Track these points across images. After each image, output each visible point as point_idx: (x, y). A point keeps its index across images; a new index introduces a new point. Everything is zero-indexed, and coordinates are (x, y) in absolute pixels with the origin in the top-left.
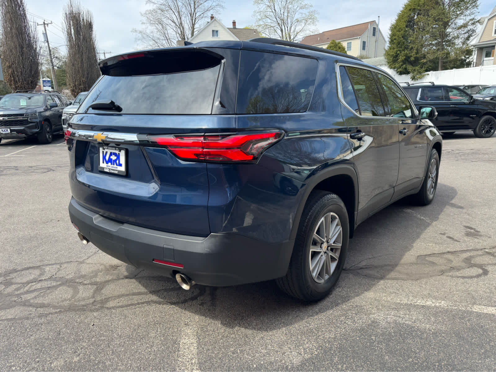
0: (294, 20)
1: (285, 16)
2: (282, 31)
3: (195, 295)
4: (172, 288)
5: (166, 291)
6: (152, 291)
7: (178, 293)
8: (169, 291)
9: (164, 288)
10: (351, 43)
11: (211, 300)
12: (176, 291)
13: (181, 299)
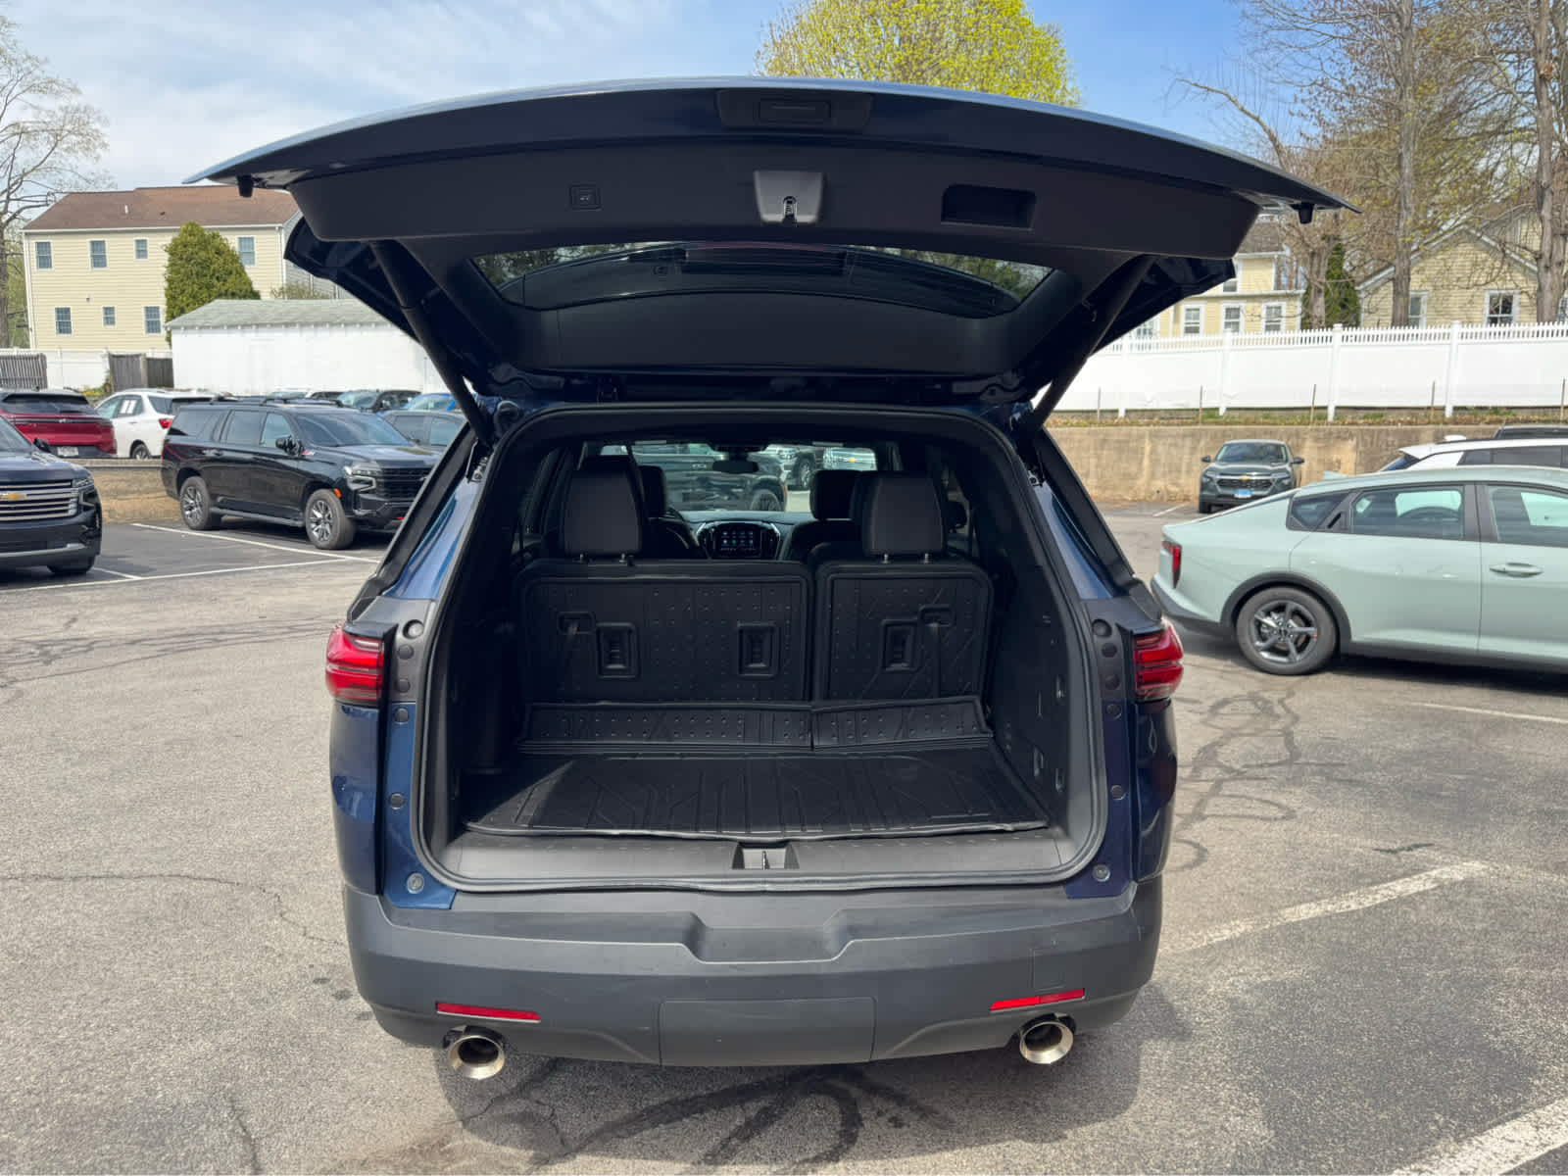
3: (842, 1112)
4: (748, 1123)
5: (747, 1139)
6: (707, 1155)
7: (790, 1127)
8: (759, 1134)
9: (724, 1133)
10: (252, 239)
11: (899, 1105)
12: (772, 1123)
13: (829, 1137)
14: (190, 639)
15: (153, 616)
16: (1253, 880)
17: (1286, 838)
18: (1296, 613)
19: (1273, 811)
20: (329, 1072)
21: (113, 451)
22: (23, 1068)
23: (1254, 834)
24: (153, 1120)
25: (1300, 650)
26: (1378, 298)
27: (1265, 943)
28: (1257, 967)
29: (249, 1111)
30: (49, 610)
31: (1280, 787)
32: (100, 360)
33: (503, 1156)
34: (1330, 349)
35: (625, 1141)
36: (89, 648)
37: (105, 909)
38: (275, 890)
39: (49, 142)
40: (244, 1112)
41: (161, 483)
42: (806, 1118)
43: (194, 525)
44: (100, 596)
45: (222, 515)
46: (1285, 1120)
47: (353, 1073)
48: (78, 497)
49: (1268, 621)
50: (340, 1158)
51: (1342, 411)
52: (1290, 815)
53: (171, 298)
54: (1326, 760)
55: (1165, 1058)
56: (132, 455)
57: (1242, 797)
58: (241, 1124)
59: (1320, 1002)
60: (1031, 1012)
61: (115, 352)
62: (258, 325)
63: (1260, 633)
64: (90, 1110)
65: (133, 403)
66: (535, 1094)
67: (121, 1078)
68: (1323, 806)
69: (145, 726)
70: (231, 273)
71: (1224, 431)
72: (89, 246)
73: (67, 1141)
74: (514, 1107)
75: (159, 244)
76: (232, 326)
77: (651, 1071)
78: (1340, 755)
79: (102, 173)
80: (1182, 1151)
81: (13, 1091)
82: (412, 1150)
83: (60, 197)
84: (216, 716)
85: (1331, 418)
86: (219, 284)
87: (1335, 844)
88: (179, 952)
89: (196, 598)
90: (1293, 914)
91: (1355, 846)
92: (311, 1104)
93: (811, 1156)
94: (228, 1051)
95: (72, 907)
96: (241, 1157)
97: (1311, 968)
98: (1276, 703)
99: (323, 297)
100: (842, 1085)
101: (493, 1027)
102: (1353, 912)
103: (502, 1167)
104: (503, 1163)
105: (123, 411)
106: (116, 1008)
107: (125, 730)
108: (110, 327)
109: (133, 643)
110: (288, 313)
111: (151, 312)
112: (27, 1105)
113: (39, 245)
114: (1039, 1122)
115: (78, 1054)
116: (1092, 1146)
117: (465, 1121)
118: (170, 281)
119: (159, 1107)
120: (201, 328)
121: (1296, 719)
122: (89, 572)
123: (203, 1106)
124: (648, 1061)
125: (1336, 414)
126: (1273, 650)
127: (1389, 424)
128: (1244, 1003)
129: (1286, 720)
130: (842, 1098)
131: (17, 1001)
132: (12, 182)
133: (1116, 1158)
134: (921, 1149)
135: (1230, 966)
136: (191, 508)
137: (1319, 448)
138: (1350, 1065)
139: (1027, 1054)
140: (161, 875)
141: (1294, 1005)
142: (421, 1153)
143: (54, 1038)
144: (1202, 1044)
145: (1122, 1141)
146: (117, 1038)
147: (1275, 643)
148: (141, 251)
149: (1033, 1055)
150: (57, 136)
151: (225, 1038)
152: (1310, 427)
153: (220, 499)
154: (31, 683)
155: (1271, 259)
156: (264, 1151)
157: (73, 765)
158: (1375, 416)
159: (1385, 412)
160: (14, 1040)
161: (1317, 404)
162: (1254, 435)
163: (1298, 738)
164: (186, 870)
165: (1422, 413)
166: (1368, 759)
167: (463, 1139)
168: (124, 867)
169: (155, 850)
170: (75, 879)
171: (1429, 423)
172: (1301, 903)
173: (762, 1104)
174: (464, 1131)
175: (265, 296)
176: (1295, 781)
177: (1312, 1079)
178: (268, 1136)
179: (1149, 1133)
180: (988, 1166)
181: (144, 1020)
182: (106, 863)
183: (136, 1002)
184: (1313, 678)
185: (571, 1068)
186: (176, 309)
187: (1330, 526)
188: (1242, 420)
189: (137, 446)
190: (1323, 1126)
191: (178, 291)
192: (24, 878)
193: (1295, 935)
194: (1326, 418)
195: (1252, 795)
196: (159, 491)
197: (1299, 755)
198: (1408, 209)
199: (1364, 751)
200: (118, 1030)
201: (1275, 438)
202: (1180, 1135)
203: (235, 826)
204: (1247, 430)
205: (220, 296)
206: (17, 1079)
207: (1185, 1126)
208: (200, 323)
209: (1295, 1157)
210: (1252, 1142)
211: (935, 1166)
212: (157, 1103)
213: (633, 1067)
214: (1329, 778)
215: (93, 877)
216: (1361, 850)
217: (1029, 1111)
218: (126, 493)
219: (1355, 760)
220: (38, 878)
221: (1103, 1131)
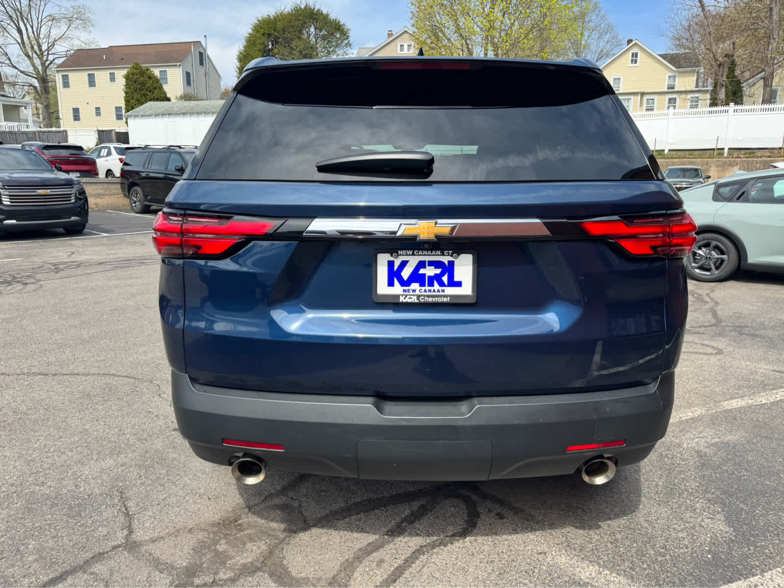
0: (44, 16)
1: (22, 5)
2: (19, 31)
3: (467, 509)
4: (412, 514)
5: (412, 523)
6: (388, 532)
7: (437, 516)
8: (419, 520)
9: (398, 519)
10: (166, 71)
11: (502, 506)
12: (427, 514)
13: (461, 524)
14: (129, 262)
15: (113, 252)
16: (702, 386)
17: (719, 364)
18: (717, 248)
19: (710, 350)
20: (176, 479)
21: (97, 174)
22: (11, 472)
23: (700, 362)
24: (77, 502)
25: (717, 268)
26: (755, 89)
27: (714, 421)
28: (711, 434)
29: (130, 499)
30: (62, 249)
31: (712, 337)
32: (93, 133)
33: (270, 528)
34: (727, 117)
35: (341, 522)
36: (78, 266)
37: (67, 390)
38: (157, 382)
39: (66, 24)
40: (128, 499)
41: (120, 190)
42: (447, 512)
43: (137, 211)
44: (87, 242)
45: (150, 206)
46: (739, 521)
47: (190, 479)
48: (76, 194)
49: (700, 252)
50: (177, 527)
51: (732, 151)
52: (720, 352)
53: (127, 101)
54: (737, 324)
55: (661, 483)
56: (107, 176)
57: (690, 342)
58: (125, 506)
59: (751, 454)
60: (589, 454)
61: (100, 129)
62: (169, 114)
63: (695, 259)
64: (43, 496)
65: (106, 150)
66: (291, 494)
67: (62, 479)
68: (738, 348)
69: (101, 302)
70: (156, 88)
71: (667, 162)
72: (87, 75)
73: (28, 512)
74: (277, 501)
75: (121, 75)
76: (157, 115)
77: (357, 482)
78: (745, 322)
79: (92, 39)
80: (676, 539)
81: (4, 484)
82: (219, 523)
83: (72, 52)
84: (137, 297)
85: (725, 155)
86: (150, 94)
87: (749, 367)
88: (103, 413)
89: (134, 243)
90: (728, 404)
91: (760, 368)
92: (164, 496)
93: (450, 534)
94: (122, 466)
95: (50, 389)
96: (123, 524)
97: (743, 434)
98: (705, 295)
99: (201, 100)
100: (468, 494)
101: (259, 454)
102: (764, 404)
103: (269, 535)
104: (270, 532)
105: (102, 155)
106: (65, 441)
107: (91, 303)
108: (98, 117)
109: (101, 264)
110: (184, 107)
111: (118, 109)
112: (10, 492)
113: (63, 76)
114: (586, 518)
115: (41, 465)
116: (620, 534)
117: (250, 508)
118: (126, 93)
119: (81, 495)
120: (142, 116)
121: (717, 303)
122: (83, 232)
123: (105, 496)
124: (352, 476)
125: (728, 153)
126: (701, 268)
127: (758, 157)
128: (706, 454)
129: (712, 304)
130: (466, 500)
131: (14, 437)
132: (50, 45)
133: (635, 542)
134: (515, 531)
135: (694, 433)
136: (135, 203)
137: (718, 171)
138: (774, 490)
139: (586, 479)
140: (99, 374)
141: (736, 455)
142: (223, 525)
143: (30, 456)
144: (682, 476)
145: (638, 531)
146: (64, 457)
147: (703, 264)
148: (112, 78)
149: (590, 480)
150: (70, 21)
151: (122, 459)
152: (714, 160)
153: (149, 198)
154: (47, 282)
155: (694, 71)
156: (136, 521)
157: (62, 320)
158: (750, 153)
159: (756, 151)
160: (9, 457)
161: (719, 147)
162: (684, 164)
163: (720, 313)
164: (112, 372)
165: (776, 151)
166: (762, 323)
167: (248, 518)
168: (81, 370)
169: (98, 361)
170: (55, 375)
171: (780, 157)
172: (732, 399)
173: (421, 502)
174: (249, 514)
175: (173, 100)
176: (721, 334)
177: (752, 498)
178: (139, 513)
179: (655, 527)
180: (557, 544)
181: (79, 449)
182: (71, 368)
183: (76, 438)
184: (724, 283)
185: (312, 480)
186: (130, 107)
187: (738, 199)
188: (677, 156)
189: (109, 172)
190: (763, 526)
191: (131, 98)
192: (28, 374)
193: (731, 418)
194: (723, 154)
195: (696, 341)
196: (119, 194)
197: (721, 322)
198: (774, 39)
199: (759, 319)
200: (64, 453)
201: (695, 165)
202: (674, 529)
203: (140, 350)
204: (681, 161)
205: (151, 100)
206: (7, 477)
207: (677, 524)
208: (141, 113)
209: (748, 545)
210: (720, 535)
211: (525, 542)
212: (80, 493)
213: (347, 479)
214: (741, 334)
215: (64, 374)
216: (764, 371)
217: (580, 512)
218: (104, 195)
219: (754, 324)
220: (35, 374)
221: (626, 525)
